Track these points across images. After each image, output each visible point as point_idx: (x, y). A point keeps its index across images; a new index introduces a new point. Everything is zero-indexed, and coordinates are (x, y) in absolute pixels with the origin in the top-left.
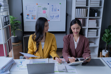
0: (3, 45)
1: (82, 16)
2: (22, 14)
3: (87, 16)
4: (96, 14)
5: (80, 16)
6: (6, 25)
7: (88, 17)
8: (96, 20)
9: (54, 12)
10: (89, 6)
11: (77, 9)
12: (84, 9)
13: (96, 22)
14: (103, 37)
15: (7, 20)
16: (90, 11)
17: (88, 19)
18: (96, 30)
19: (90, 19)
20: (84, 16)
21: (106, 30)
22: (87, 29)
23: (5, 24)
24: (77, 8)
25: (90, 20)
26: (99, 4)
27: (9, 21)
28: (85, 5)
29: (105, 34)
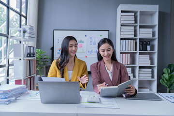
0: (21, 80)
1: (129, 50)
2: (52, 49)
3: (136, 50)
4: (148, 47)
5: (127, 49)
6: (30, 56)
7: (138, 51)
8: (149, 56)
9: (92, 46)
10: (138, 37)
11: (122, 41)
12: (132, 41)
13: (149, 58)
14: (161, 80)
15: (31, 52)
16: (140, 44)
17: (138, 54)
18: (151, 70)
19: (140, 54)
20: (132, 50)
21: (165, 70)
22: (138, 67)
23: (28, 55)
24: (122, 39)
25: (140, 56)
26: (151, 35)
27: (34, 54)
28: (133, 36)
29: (164, 75)
